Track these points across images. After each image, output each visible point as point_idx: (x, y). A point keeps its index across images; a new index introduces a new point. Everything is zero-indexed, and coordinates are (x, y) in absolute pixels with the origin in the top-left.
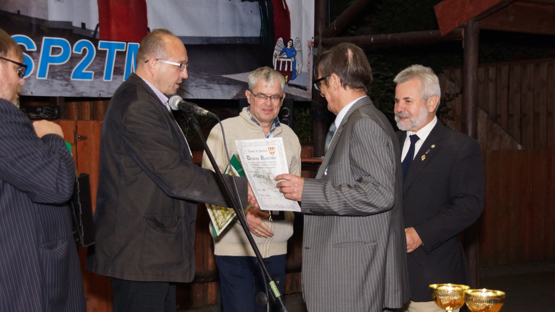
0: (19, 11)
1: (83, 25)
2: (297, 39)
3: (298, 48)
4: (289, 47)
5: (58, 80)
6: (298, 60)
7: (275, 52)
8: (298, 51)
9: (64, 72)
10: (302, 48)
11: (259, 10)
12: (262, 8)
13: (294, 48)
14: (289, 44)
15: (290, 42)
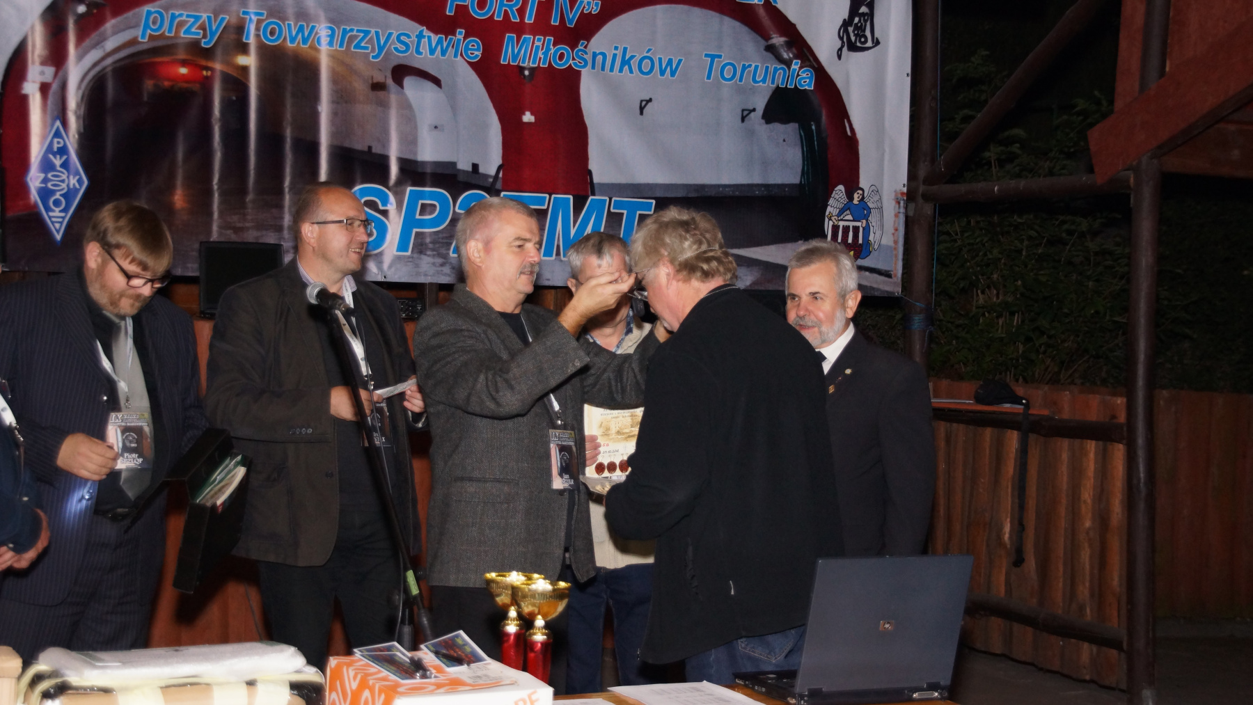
0: (370, 148)
1: (475, 167)
2: (873, 188)
4: (856, 201)
5: (429, 256)
6: (874, 224)
7: (829, 209)
8: (874, 208)
9: (439, 243)
10: (881, 203)
11: (798, 136)
12: (805, 135)
13: (866, 203)
14: (856, 196)
15: (858, 193)
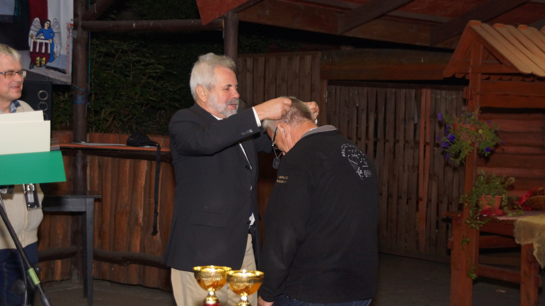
2: (56, 20)
3: (56, 29)
4: (46, 28)
6: (56, 42)
8: (56, 33)
10: (60, 30)
13: (52, 29)
14: (46, 25)
15: (47, 23)
